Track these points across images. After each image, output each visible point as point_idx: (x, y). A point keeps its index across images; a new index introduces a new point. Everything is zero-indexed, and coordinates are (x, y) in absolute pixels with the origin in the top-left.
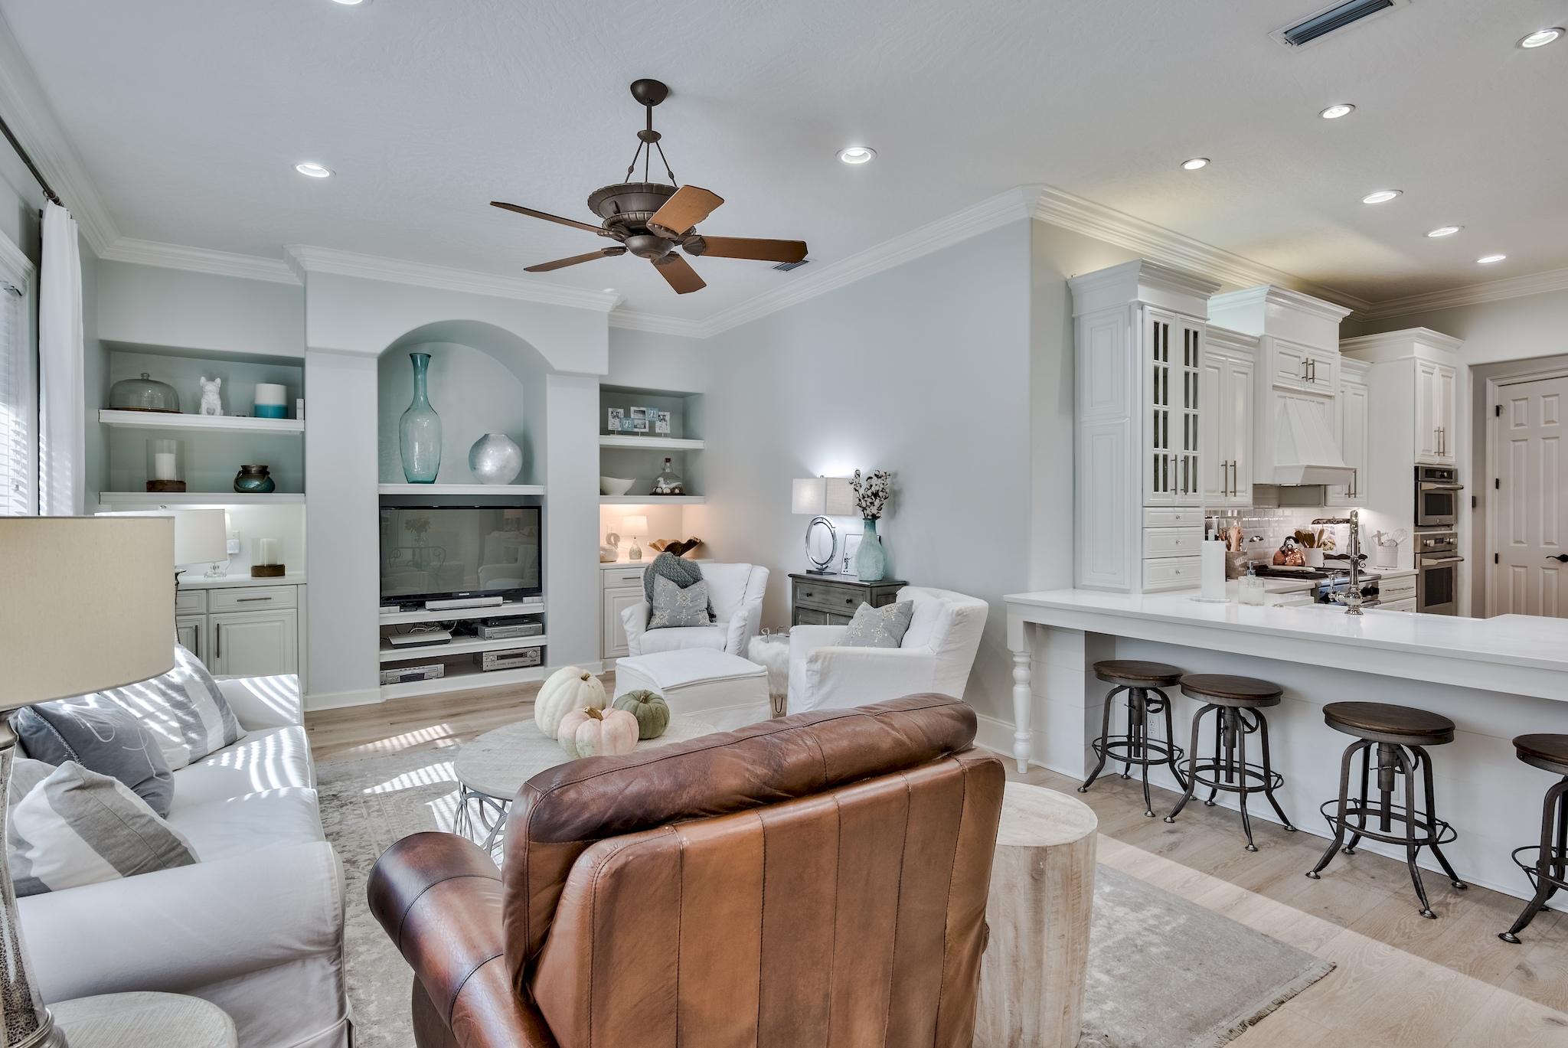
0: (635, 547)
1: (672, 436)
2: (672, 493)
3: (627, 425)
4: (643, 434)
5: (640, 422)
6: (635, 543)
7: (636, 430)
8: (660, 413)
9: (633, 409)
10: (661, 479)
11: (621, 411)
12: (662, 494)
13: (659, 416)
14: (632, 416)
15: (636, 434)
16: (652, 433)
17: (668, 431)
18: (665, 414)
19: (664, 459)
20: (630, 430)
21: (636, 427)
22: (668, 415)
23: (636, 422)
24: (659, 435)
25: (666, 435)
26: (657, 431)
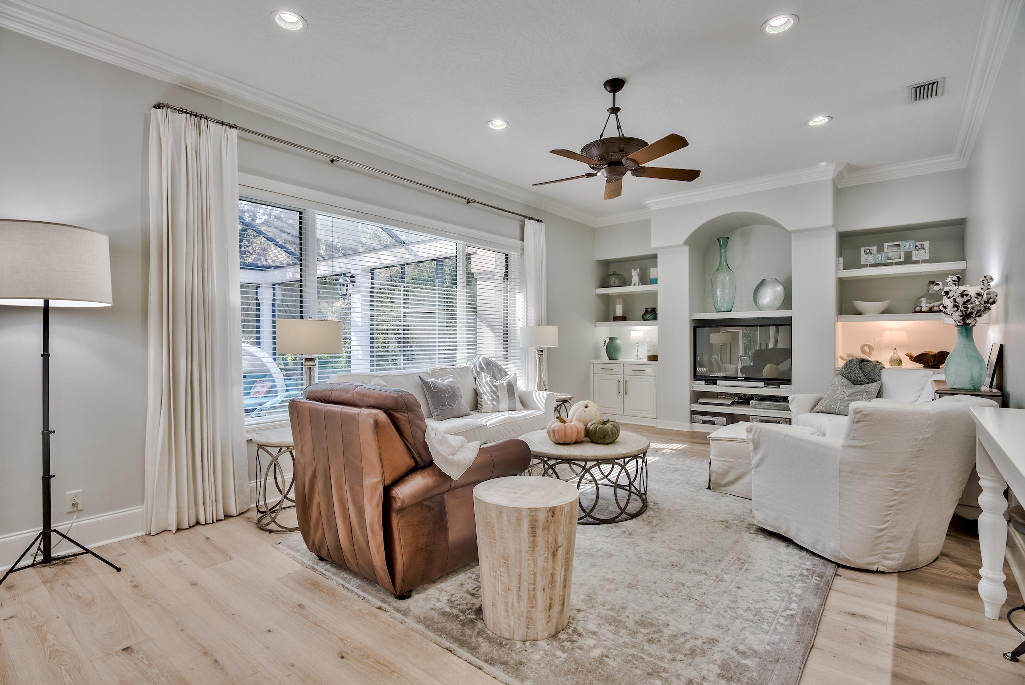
0: (896, 356)
1: (931, 261)
2: (931, 310)
3: (880, 258)
4: (897, 264)
5: (894, 254)
6: (896, 353)
7: (889, 261)
8: (917, 244)
9: (886, 244)
10: (924, 300)
11: (875, 248)
12: (921, 312)
13: (916, 246)
14: (886, 250)
15: (892, 264)
16: (908, 260)
17: (928, 257)
18: (924, 243)
19: (928, 282)
20: (883, 262)
21: (889, 258)
22: (927, 244)
23: (890, 255)
24: (917, 262)
25: (924, 261)
26: (914, 259)
